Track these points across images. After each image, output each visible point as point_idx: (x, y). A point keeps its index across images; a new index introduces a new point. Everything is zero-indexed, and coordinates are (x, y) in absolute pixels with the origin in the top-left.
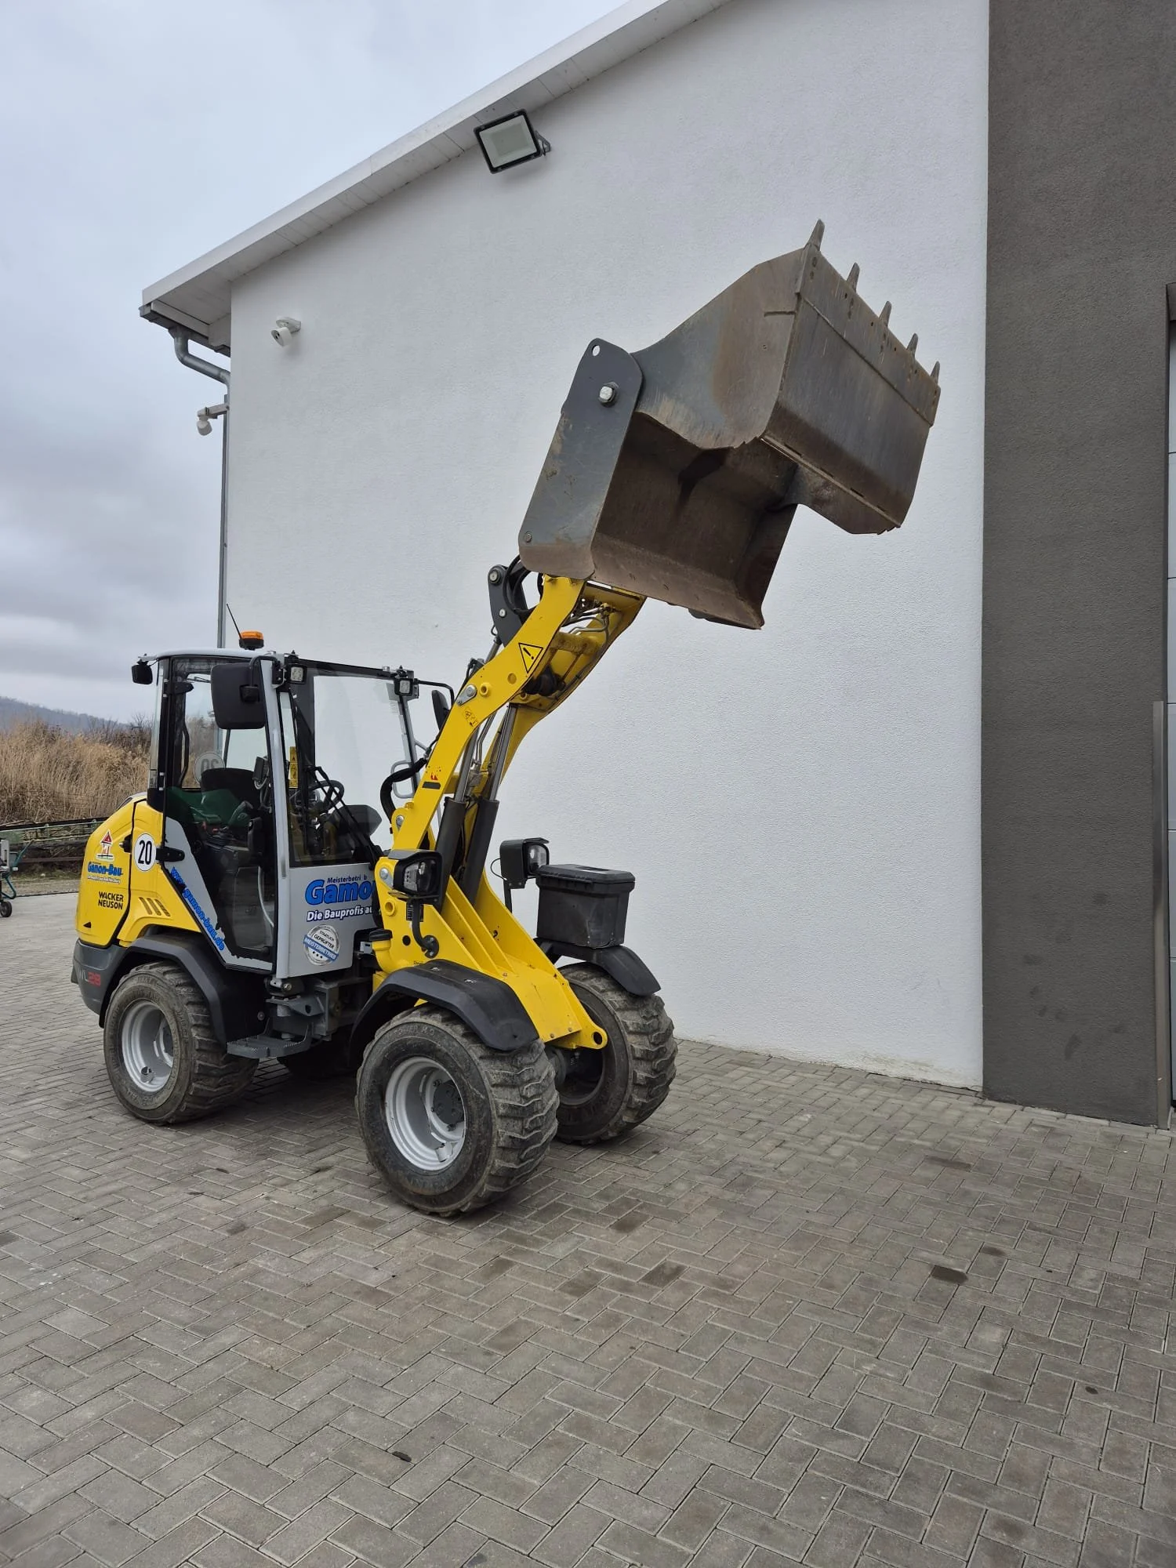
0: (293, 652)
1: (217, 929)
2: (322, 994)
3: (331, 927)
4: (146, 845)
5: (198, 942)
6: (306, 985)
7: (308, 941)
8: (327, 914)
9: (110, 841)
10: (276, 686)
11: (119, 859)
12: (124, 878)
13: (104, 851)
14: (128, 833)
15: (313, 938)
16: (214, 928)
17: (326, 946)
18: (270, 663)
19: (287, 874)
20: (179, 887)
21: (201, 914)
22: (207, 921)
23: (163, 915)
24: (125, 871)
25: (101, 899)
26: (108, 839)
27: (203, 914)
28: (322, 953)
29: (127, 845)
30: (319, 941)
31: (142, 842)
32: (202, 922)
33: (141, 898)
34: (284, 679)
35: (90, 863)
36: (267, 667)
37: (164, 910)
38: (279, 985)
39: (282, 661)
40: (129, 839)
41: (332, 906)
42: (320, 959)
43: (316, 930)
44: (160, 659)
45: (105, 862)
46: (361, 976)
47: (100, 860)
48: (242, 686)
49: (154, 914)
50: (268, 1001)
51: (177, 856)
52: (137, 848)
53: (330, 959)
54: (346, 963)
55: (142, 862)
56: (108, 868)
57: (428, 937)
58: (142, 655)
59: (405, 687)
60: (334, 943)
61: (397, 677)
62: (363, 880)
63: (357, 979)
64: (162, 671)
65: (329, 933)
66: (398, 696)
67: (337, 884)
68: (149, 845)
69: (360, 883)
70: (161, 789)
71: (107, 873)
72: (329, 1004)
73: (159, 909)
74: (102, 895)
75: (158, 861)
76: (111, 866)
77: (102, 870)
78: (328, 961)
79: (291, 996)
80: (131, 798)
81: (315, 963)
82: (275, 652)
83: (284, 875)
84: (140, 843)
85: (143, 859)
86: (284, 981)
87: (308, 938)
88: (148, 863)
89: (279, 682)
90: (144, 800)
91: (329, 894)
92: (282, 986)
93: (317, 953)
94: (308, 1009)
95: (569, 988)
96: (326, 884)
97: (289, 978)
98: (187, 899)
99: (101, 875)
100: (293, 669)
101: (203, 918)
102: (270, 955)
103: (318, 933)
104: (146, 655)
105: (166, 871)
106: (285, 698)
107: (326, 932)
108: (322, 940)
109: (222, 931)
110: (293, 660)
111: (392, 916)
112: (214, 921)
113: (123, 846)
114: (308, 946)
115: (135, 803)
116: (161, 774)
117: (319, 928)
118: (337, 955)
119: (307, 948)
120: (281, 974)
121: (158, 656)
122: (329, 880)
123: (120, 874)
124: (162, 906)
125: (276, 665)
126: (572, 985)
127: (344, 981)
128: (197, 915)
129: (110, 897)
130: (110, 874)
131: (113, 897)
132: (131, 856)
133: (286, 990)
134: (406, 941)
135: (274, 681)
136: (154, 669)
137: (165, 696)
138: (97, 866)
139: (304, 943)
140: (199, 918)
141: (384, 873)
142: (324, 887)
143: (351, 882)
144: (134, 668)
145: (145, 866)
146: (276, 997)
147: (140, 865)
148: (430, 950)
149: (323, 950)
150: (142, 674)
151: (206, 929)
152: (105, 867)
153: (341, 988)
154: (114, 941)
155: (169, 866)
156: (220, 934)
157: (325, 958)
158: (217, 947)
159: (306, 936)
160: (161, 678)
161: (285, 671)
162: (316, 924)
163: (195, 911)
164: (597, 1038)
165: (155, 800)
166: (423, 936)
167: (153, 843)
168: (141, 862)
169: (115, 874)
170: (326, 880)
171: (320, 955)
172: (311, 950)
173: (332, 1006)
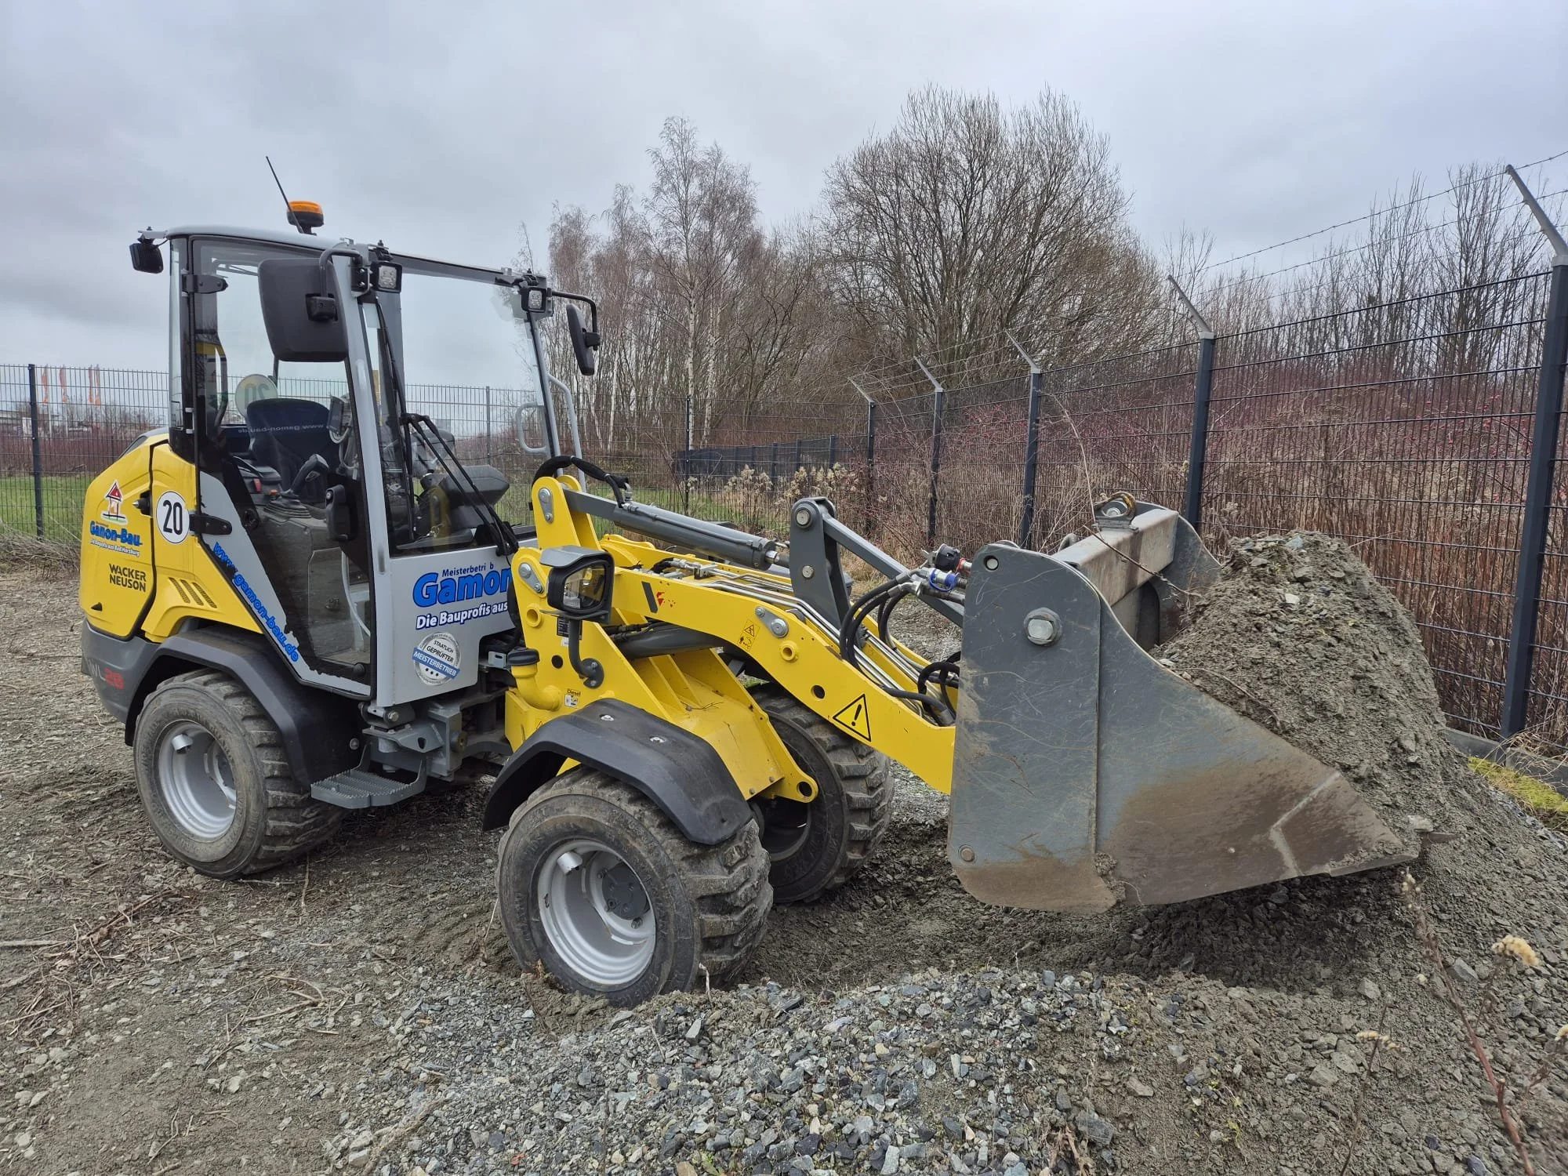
0: (381, 243)
1: (287, 631)
2: (440, 723)
3: (449, 635)
4: (174, 508)
5: (260, 645)
6: (418, 711)
7: (419, 656)
8: (443, 618)
9: (119, 496)
10: (358, 294)
11: (133, 521)
12: (145, 549)
13: (112, 509)
14: (145, 487)
15: (425, 651)
16: (282, 630)
17: (443, 659)
18: (347, 260)
19: (386, 566)
20: (228, 570)
21: (262, 609)
22: (271, 621)
23: (206, 605)
24: (145, 539)
25: (113, 574)
26: (115, 493)
27: (265, 610)
28: (437, 669)
29: (145, 504)
30: (434, 655)
31: (167, 503)
32: (264, 621)
33: (171, 579)
34: (370, 285)
35: (93, 523)
36: (342, 268)
37: (206, 597)
38: (381, 713)
39: (365, 256)
40: (146, 496)
41: (449, 607)
42: (434, 676)
43: (429, 640)
44: (172, 237)
45: (116, 525)
46: (488, 692)
47: (106, 520)
48: (309, 296)
49: (193, 603)
50: (365, 731)
51: (223, 528)
52: (160, 512)
53: (449, 676)
54: (470, 679)
55: (170, 531)
56: (119, 533)
57: (589, 661)
58: (145, 229)
59: (535, 297)
60: (453, 655)
61: (525, 284)
62: (488, 570)
63: (483, 697)
64: (176, 255)
65: (445, 644)
66: (525, 312)
67: (456, 578)
68: (178, 509)
69: (484, 573)
70: (189, 431)
71: (119, 540)
72: (451, 736)
73: (202, 598)
74: (113, 569)
75: (192, 533)
76: (124, 530)
77: (112, 535)
78: (446, 679)
79: (397, 727)
80: (145, 438)
81: (430, 683)
82: (351, 241)
83: (382, 569)
84: (165, 505)
85: (170, 525)
86: (388, 709)
87: (419, 651)
88: (179, 533)
89: (362, 289)
90: (165, 442)
91: (445, 590)
92: (386, 714)
93: (431, 670)
94: (422, 743)
95: (769, 724)
96: (440, 578)
97: (395, 706)
98: (239, 588)
99: (109, 541)
100: (382, 269)
101: (265, 616)
102: (367, 674)
103: (431, 644)
104: (149, 229)
105: (206, 547)
106: (369, 310)
107: (442, 642)
108: (438, 653)
109: (294, 635)
110: (380, 254)
111: (538, 627)
112: (281, 620)
113: (139, 507)
114: (418, 661)
115: (152, 447)
116: (188, 410)
117: (433, 637)
118: (458, 671)
119: (417, 665)
120: (384, 700)
121: (168, 233)
122: (445, 573)
123: (138, 544)
124: (203, 593)
125: (356, 261)
126: (774, 720)
127: (468, 702)
128: (256, 611)
129: (126, 572)
130: (123, 541)
131: (130, 573)
132: (152, 520)
133: (390, 721)
134: (557, 662)
135: (355, 287)
136: (164, 250)
137: (184, 294)
138: (102, 529)
139: (414, 658)
140: (259, 615)
141: (524, 570)
142: (438, 582)
143: (474, 574)
144: (133, 248)
145: (173, 536)
146: (376, 728)
147: (167, 534)
148: (591, 678)
149: (438, 665)
150: (146, 257)
151: (270, 630)
152: (114, 532)
153: (464, 711)
154: (138, 631)
155: (211, 540)
156: (292, 640)
157: (442, 676)
158: (289, 657)
159: (416, 649)
160: (176, 266)
161: (370, 272)
162: (429, 632)
163: (252, 605)
164: (804, 788)
165: (180, 443)
166: (582, 659)
167: (183, 505)
168: (167, 530)
169: (130, 543)
170: (440, 574)
171: (435, 672)
172: (423, 667)
173: (455, 739)
